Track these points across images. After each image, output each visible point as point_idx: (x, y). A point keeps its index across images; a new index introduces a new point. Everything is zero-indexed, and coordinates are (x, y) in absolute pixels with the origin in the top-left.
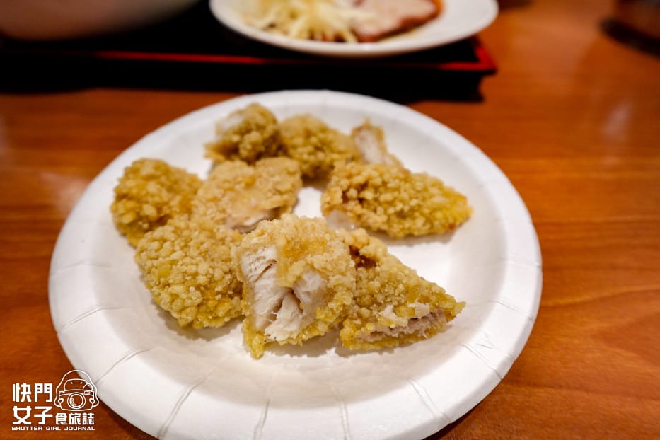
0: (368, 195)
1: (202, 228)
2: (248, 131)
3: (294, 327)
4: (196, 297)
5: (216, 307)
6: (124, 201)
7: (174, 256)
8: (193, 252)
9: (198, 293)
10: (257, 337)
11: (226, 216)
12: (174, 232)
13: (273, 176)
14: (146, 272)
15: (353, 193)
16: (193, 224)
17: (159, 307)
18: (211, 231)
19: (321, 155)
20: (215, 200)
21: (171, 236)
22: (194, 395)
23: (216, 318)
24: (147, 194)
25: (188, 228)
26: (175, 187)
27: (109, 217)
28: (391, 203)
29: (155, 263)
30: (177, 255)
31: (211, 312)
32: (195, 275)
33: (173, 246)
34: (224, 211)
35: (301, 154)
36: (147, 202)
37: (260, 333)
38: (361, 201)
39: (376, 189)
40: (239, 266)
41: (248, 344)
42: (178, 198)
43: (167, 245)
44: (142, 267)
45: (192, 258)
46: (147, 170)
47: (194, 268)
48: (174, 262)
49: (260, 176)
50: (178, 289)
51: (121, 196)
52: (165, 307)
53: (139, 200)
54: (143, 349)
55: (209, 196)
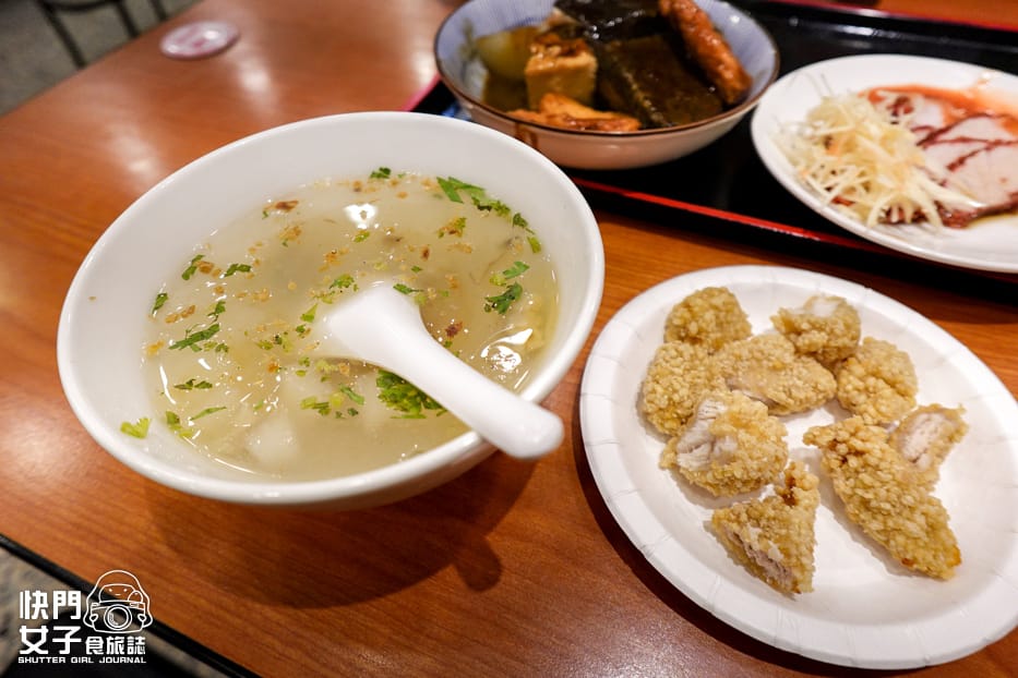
0: (853, 462)
1: (709, 368)
2: (821, 329)
3: (695, 464)
4: (664, 403)
5: (668, 419)
6: (686, 310)
7: (676, 370)
8: (688, 378)
9: (667, 402)
10: (673, 454)
11: (735, 374)
12: (691, 356)
13: (799, 379)
14: (654, 363)
15: (843, 449)
16: (706, 361)
17: (642, 389)
18: (713, 375)
19: (862, 398)
20: (739, 358)
21: (687, 356)
22: (615, 446)
23: (662, 425)
24: (701, 317)
25: (701, 360)
26: (725, 325)
27: (669, 309)
28: (866, 488)
29: (664, 364)
30: (680, 371)
31: (663, 419)
32: (675, 391)
33: (682, 363)
34: (736, 370)
35: (849, 382)
36: (697, 321)
37: (676, 453)
38: (845, 461)
39: (866, 465)
40: (700, 403)
41: (663, 455)
42: (719, 335)
43: (680, 359)
44: (656, 358)
45: (684, 380)
46: (718, 301)
47: (677, 386)
48: (672, 373)
49: (791, 370)
50: (659, 389)
51: (687, 305)
52: (644, 391)
53: (694, 317)
54: (615, 402)
55: (737, 352)
